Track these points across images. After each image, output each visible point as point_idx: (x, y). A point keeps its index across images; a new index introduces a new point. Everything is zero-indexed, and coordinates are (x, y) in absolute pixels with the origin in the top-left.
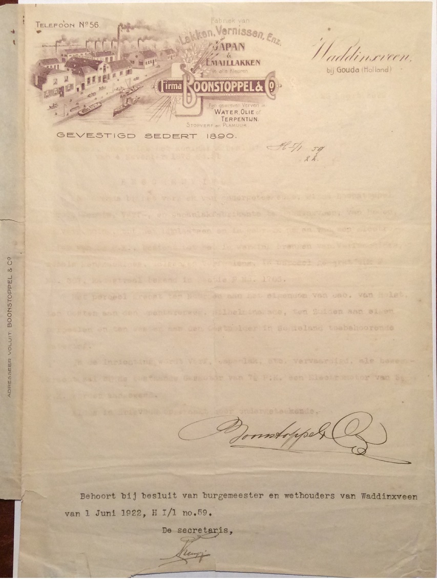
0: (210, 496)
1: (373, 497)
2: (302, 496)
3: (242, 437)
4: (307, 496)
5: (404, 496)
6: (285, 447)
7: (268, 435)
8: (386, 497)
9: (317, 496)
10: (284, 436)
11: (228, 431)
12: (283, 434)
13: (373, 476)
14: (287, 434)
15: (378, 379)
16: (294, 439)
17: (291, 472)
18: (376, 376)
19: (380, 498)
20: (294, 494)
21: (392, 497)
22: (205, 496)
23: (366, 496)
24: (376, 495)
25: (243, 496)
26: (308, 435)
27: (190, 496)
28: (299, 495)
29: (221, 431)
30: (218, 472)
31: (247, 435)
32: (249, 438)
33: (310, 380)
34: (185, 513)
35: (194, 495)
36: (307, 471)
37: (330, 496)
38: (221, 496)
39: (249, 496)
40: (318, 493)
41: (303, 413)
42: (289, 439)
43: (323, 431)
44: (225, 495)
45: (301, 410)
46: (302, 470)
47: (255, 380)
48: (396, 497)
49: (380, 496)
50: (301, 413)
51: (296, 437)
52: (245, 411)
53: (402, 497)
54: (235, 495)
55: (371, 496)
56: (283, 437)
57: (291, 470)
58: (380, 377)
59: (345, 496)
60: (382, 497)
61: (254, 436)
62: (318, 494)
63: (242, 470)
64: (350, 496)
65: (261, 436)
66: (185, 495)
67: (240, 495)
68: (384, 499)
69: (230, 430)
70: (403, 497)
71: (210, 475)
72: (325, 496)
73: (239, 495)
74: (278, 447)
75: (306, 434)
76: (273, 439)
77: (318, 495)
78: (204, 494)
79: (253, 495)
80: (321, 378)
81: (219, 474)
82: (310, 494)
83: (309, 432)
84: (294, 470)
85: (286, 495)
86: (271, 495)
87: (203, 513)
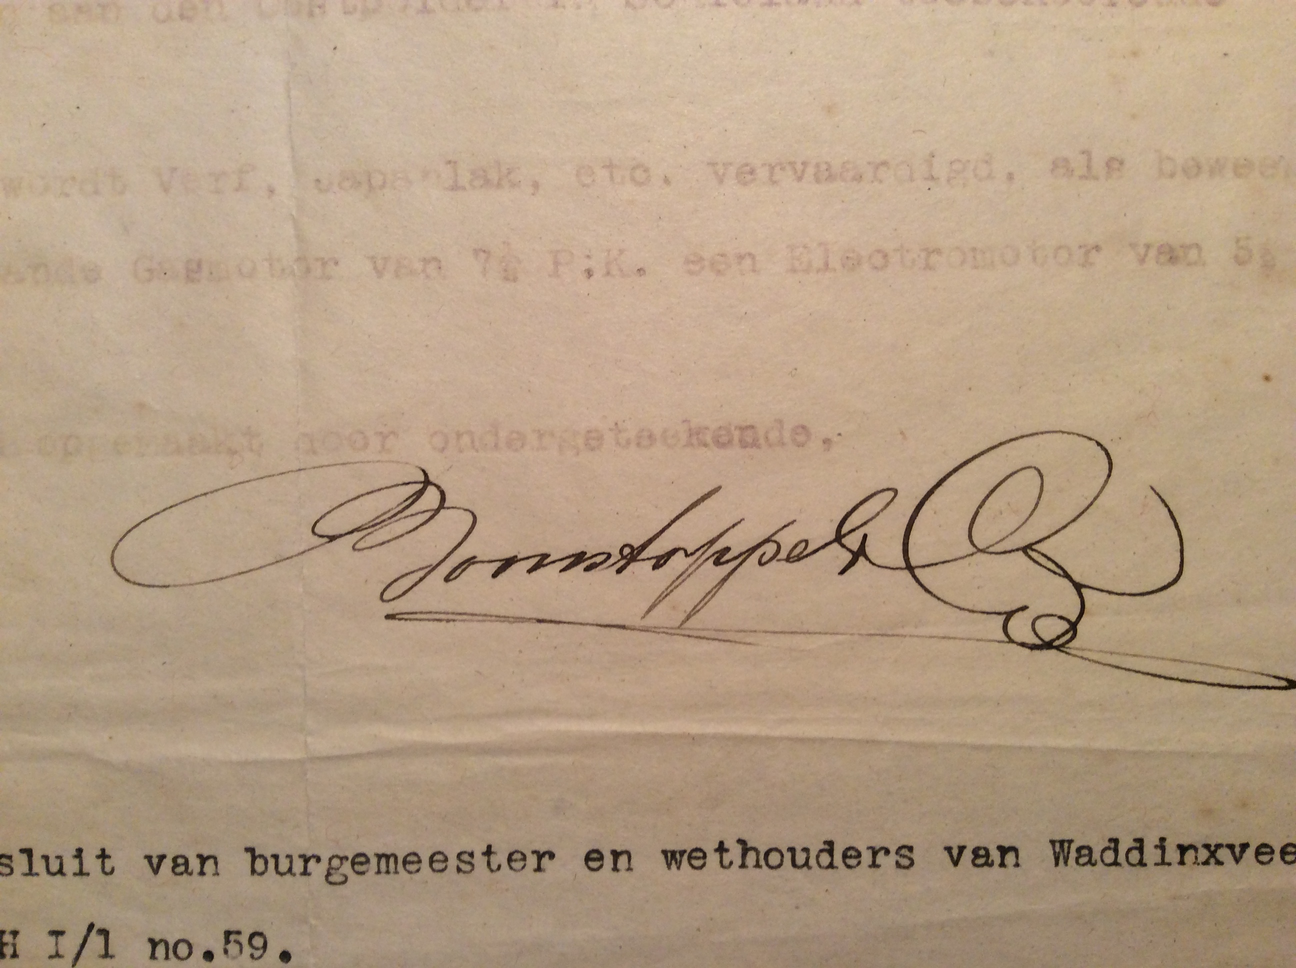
0: (284, 865)
1: (1109, 856)
2: (751, 858)
3: (445, 569)
4: (774, 859)
5: (1264, 850)
6: (662, 616)
7: (579, 558)
8: (1173, 855)
9: (825, 859)
10: (660, 562)
11: (370, 541)
12: (655, 549)
13: (1108, 756)
14: (674, 551)
15: (1142, 260)
16: (711, 573)
17: (694, 739)
18: (1133, 246)
19: (1142, 863)
20: (710, 847)
21: (1203, 854)
22: (259, 865)
23: (1073, 855)
24: (1123, 849)
25: (453, 862)
26: (783, 554)
27: (180, 865)
28: (734, 853)
29: (332, 538)
30: (321, 746)
31: (471, 561)
32: (479, 574)
33: (794, 270)
34: (160, 951)
35: (203, 859)
36: (777, 733)
37: (893, 857)
38: (336, 862)
39: (480, 861)
40: (830, 843)
41: (755, 444)
42: (682, 577)
43: (859, 535)
44: (359, 861)
45: (742, 429)
46: (751, 730)
47: (509, 277)
48: (1224, 854)
49: (1141, 850)
50: (744, 445)
51: (717, 563)
52: (459, 435)
53: (1250, 853)
54: (411, 861)
55: (1096, 856)
56: (655, 567)
57: (695, 728)
58: (1153, 253)
59: (968, 855)
60: (1152, 854)
61: (508, 563)
62: (829, 847)
63: (442, 736)
64: (995, 855)
65: (542, 561)
66: (155, 863)
67: (437, 860)
68: (1163, 863)
69: (382, 534)
70: (1258, 853)
71: (283, 763)
72: (867, 857)
73: (432, 860)
74: (632, 615)
75: (770, 549)
76: (605, 575)
77: (831, 852)
78: (254, 859)
79: (500, 858)
80: (851, 262)
81: (329, 758)
82: (792, 850)
83: (788, 539)
84: (711, 729)
85: (671, 857)
86: (593, 857)
87: (247, 950)
